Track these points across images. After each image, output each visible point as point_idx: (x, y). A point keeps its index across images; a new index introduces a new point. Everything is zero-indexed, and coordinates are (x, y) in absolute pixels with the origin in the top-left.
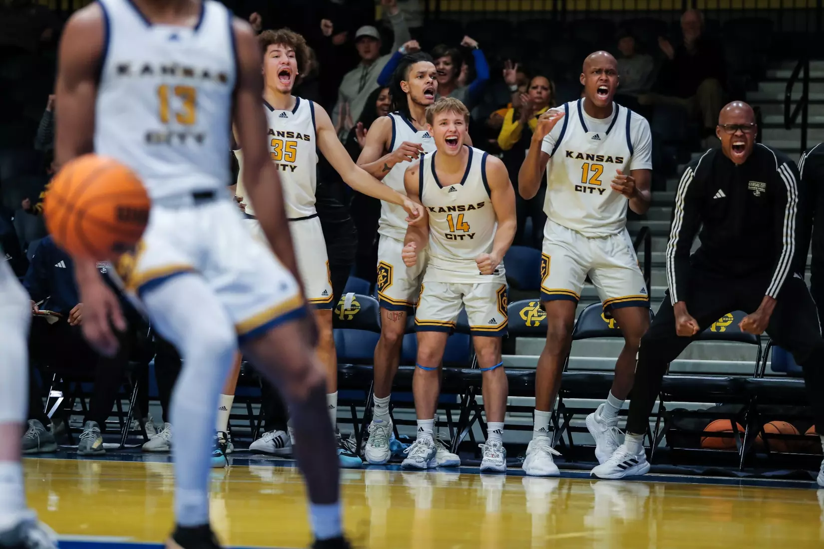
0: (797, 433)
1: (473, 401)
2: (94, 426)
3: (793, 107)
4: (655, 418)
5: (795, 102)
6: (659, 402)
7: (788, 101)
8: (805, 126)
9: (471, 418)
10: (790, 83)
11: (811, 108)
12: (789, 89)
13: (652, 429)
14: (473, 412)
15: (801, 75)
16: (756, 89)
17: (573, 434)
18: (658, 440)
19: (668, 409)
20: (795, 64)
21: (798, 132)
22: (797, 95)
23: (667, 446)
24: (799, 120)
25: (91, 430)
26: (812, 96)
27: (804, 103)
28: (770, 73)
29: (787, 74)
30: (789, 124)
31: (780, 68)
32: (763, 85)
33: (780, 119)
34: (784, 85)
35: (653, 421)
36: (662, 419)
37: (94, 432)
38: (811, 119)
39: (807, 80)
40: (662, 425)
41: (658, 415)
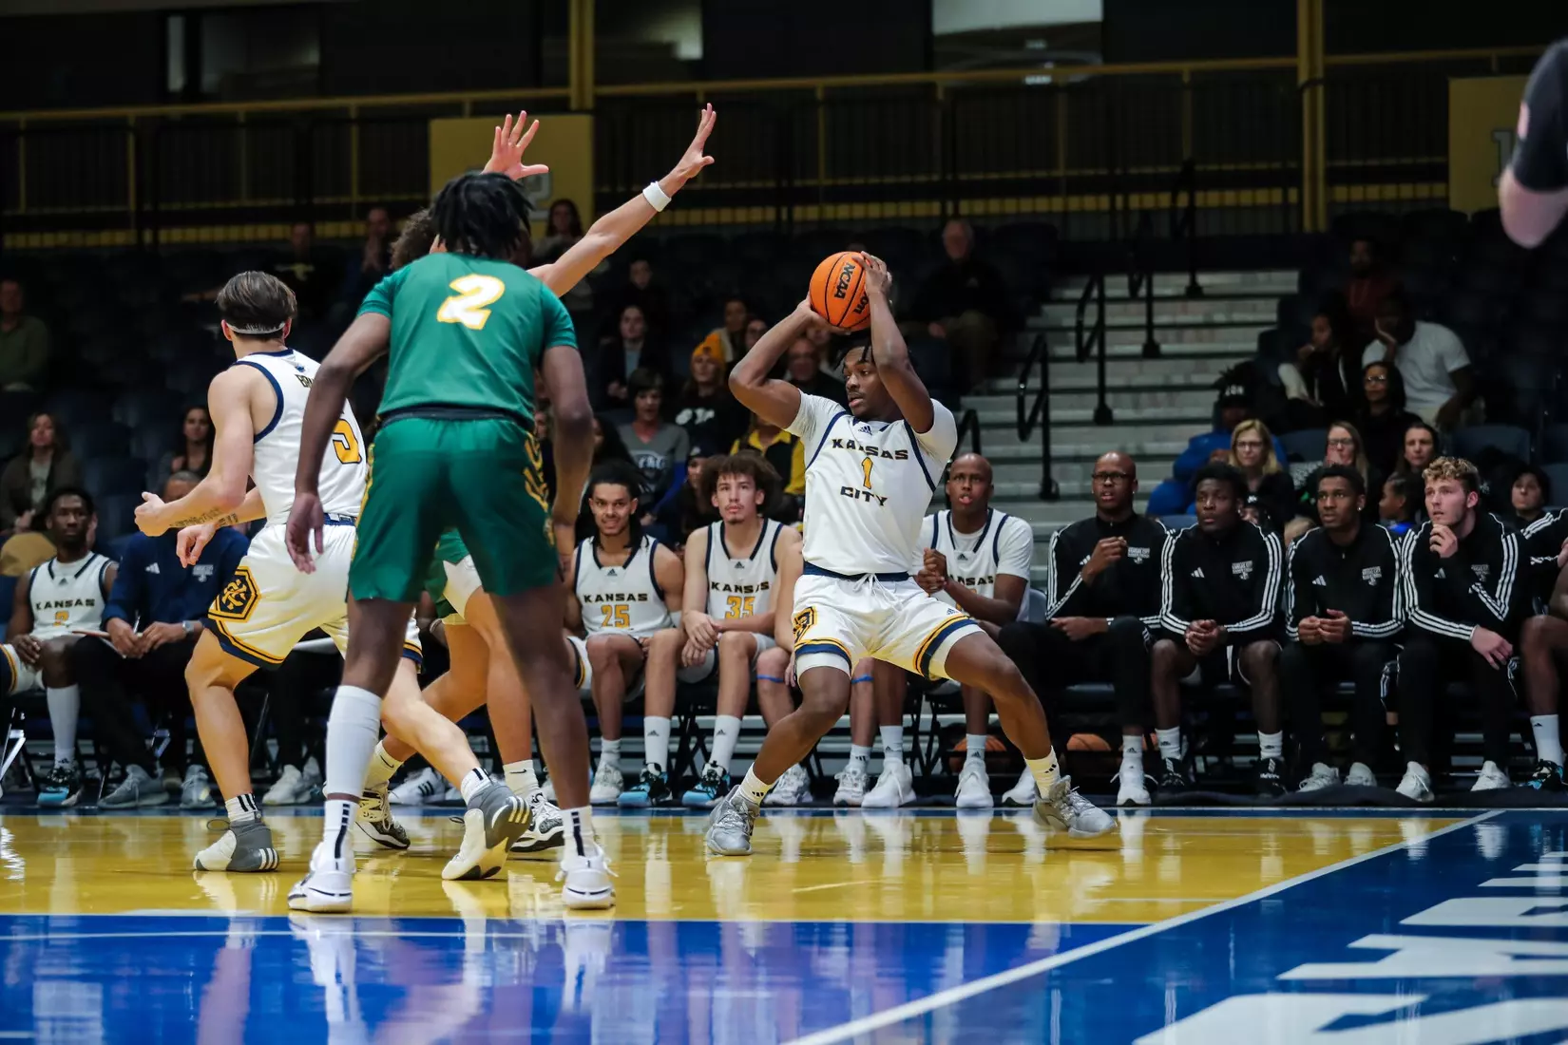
0: (1109, 748)
1: (694, 725)
2: (200, 771)
3: (1086, 336)
4: (927, 738)
5: (1088, 329)
6: (930, 716)
7: (1079, 328)
8: (1102, 359)
9: (692, 746)
10: (1081, 304)
11: (1109, 336)
12: (1081, 311)
13: (924, 752)
14: (694, 739)
15: (1095, 293)
16: (1038, 313)
17: (823, 761)
18: (932, 764)
19: (943, 725)
20: (1086, 280)
21: (1094, 367)
22: (1090, 319)
23: (943, 771)
24: (1095, 350)
25: (195, 777)
26: (1109, 321)
27: (1100, 329)
28: (1056, 293)
29: (1076, 293)
30: (1082, 355)
31: (1067, 286)
32: (1047, 309)
33: (1070, 350)
34: (1074, 308)
35: (924, 741)
36: (936, 738)
37: (200, 779)
38: (1110, 350)
39: (1102, 301)
40: (936, 745)
41: (931, 734)
